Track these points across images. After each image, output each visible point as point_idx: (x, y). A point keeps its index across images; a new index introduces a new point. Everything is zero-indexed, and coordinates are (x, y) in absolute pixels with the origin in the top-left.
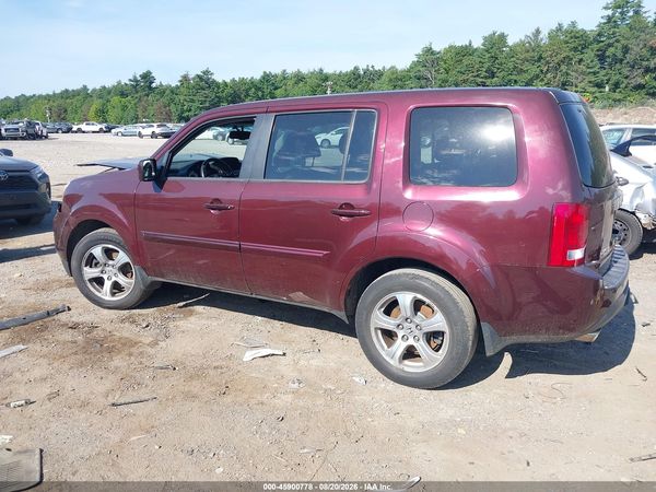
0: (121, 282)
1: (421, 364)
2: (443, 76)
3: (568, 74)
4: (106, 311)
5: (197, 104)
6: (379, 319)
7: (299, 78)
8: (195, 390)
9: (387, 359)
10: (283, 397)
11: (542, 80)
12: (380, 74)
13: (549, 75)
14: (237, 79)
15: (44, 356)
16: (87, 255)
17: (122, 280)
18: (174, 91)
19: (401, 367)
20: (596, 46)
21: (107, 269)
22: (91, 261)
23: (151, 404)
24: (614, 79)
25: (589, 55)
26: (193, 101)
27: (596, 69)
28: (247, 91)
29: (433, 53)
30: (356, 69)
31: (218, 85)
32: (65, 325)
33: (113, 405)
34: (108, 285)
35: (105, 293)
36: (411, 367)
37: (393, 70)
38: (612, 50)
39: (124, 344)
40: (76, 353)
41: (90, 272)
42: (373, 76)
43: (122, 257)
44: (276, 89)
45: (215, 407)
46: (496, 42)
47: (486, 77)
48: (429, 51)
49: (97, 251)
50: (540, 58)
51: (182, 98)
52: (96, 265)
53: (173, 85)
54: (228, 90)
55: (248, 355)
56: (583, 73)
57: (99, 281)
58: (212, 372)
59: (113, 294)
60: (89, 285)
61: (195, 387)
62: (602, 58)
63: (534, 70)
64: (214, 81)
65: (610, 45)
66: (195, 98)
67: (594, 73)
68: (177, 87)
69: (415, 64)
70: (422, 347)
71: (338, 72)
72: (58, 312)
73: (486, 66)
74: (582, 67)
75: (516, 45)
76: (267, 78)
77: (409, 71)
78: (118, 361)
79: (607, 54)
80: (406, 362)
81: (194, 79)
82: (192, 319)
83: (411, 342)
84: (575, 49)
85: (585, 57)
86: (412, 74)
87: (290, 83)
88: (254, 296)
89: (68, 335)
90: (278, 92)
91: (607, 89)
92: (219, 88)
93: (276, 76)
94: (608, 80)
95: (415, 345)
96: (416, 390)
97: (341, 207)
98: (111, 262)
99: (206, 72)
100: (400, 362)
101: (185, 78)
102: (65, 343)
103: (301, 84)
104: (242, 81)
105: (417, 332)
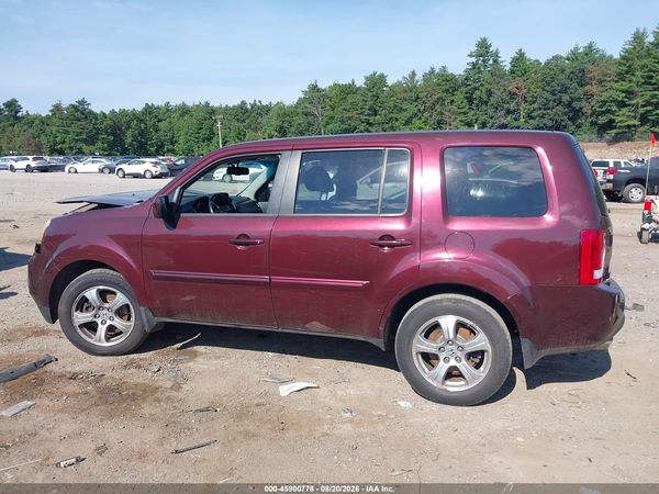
0: (117, 325)
1: (463, 383)
2: (330, 113)
3: (442, 114)
4: (100, 359)
5: (72, 136)
6: (422, 344)
7: (184, 111)
8: (252, 428)
9: (430, 381)
10: (344, 427)
11: (420, 118)
12: (267, 109)
13: (426, 114)
14: (117, 110)
15: (62, 411)
16: (78, 299)
17: (119, 323)
18: (44, 121)
19: (444, 387)
20: (464, 89)
21: (101, 312)
22: (83, 305)
23: (216, 447)
24: (482, 119)
25: (459, 96)
26: (67, 132)
27: (466, 110)
28: (129, 123)
29: (319, 90)
30: (243, 103)
31: (95, 116)
32: (62, 376)
33: (177, 452)
34: (102, 329)
35: (99, 339)
36: (454, 387)
37: (280, 106)
38: (477, 93)
39: (145, 391)
40: (96, 404)
41: (81, 317)
42: (261, 111)
43: (120, 299)
44: (159, 121)
45: (283, 444)
46: (376, 82)
47: (369, 115)
48: (314, 88)
49: (91, 294)
50: (417, 98)
51: (54, 129)
52: (87, 309)
53: (44, 115)
54: (108, 122)
55: (284, 390)
56: (455, 113)
57: (91, 327)
58: (257, 410)
59: (107, 339)
60: (79, 330)
61: (248, 425)
62: (470, 100)
63: (412, 109)
64: (91, 112)
65: (476, 89)
66: (70, 129)
67: (465, 113)
68: (48, 117)
69: (301, 101)
70: (464, 366)
71: (224, 106)
72: (45, 363)
73: (369, 103)
74: (454, 108)
75: (394, 86)
76: (149, 109)
77: (296, 107)
78: (148, 409)
79: (474, 96)
80: (448, 382)
81: (67, 109)
82: (200, 359)
83: (453, 363)
84: (447, 91)
85: (455, 98)
86: (300, 111)
87: (176, 115)
88: (280, 330)
89: (73, 387)
90: (162, 125)
91: (476, 127)
92: (97, 119)
93: (159, 108)
94: (477, 120)
95: (458, 365)
96: (460, 408)
97: (381, 238)
98: (106, 305)
99: (82, 102)
100: (443, 384)
101: (57, 108)
102: (76, 395)
103: (186, 117)
104: (123, 113)
105: (459, 354)
